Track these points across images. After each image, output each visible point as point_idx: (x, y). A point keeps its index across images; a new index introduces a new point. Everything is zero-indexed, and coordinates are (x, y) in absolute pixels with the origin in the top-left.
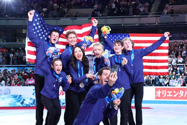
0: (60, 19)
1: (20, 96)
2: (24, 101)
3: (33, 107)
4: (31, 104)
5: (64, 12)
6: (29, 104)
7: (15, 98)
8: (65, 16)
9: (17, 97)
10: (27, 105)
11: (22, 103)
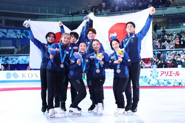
0: (166, 9)
1: (146, 77)
2: (150, 81)
3: (158, 86)
4: (157, 84)
5: (169, 3)
6: (154, 84)
7: (142, 79)
8: (171, 6)
9: (143, 78)
10: (153, 85)
11: (149, 83)
